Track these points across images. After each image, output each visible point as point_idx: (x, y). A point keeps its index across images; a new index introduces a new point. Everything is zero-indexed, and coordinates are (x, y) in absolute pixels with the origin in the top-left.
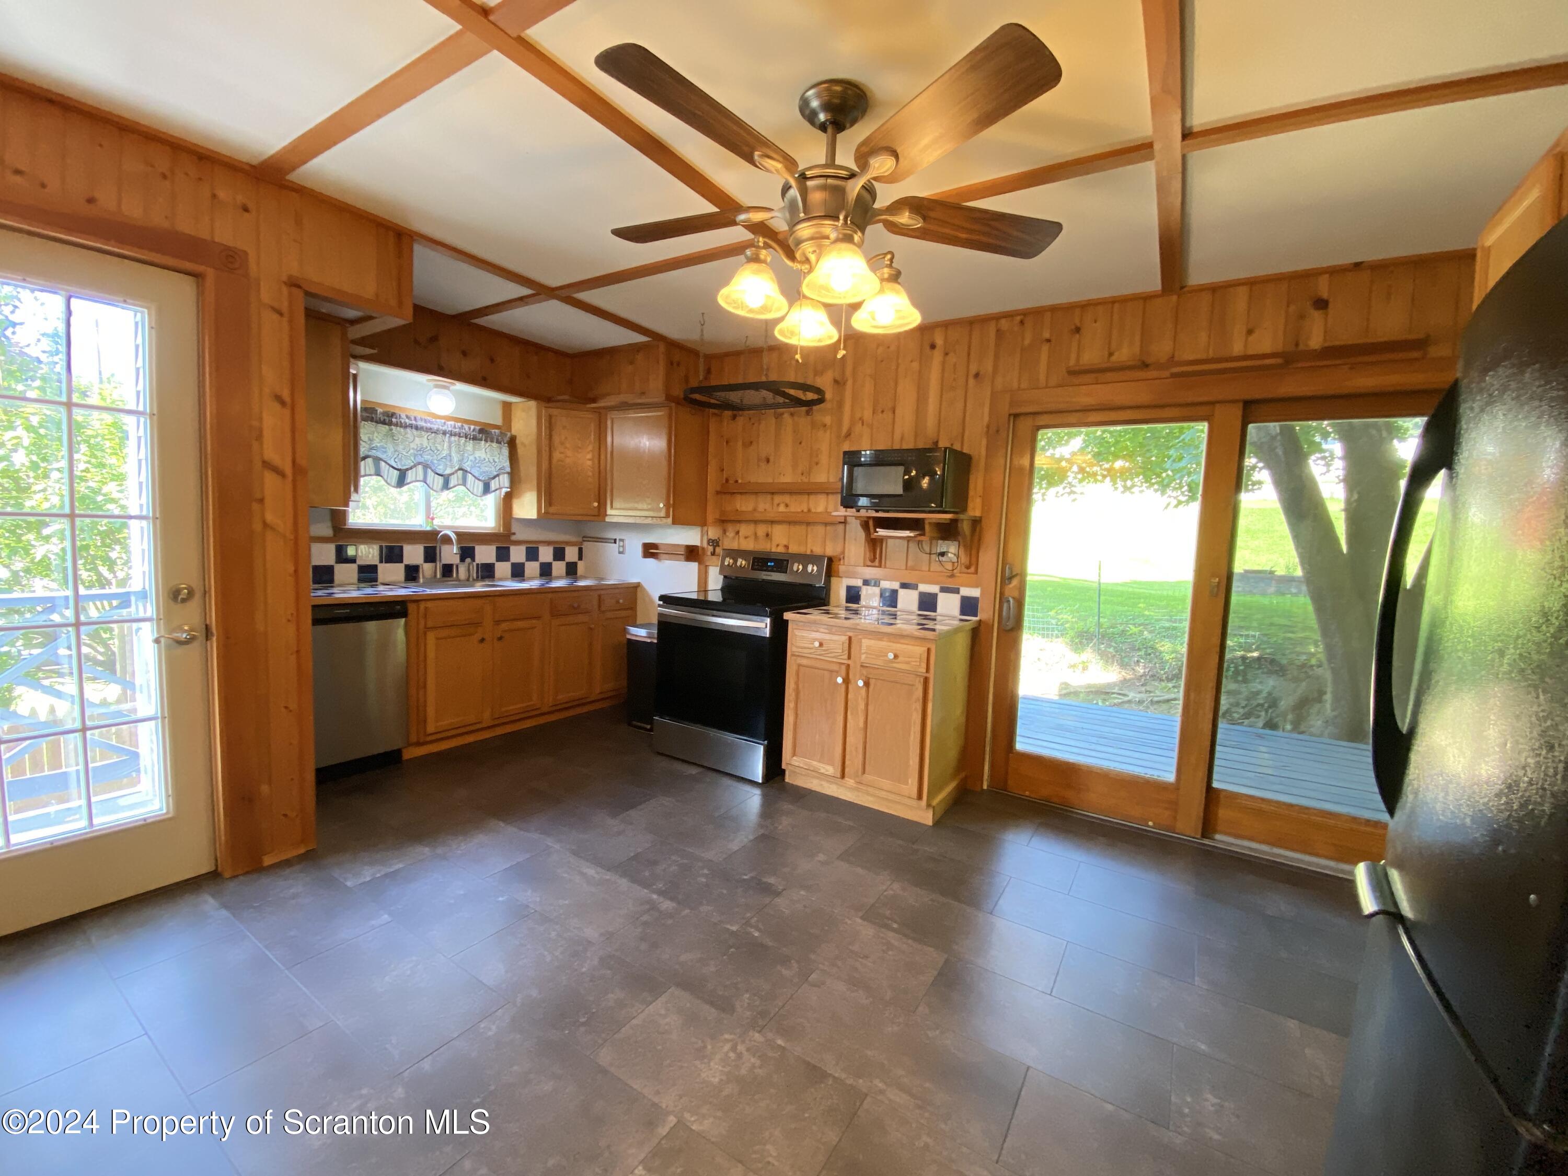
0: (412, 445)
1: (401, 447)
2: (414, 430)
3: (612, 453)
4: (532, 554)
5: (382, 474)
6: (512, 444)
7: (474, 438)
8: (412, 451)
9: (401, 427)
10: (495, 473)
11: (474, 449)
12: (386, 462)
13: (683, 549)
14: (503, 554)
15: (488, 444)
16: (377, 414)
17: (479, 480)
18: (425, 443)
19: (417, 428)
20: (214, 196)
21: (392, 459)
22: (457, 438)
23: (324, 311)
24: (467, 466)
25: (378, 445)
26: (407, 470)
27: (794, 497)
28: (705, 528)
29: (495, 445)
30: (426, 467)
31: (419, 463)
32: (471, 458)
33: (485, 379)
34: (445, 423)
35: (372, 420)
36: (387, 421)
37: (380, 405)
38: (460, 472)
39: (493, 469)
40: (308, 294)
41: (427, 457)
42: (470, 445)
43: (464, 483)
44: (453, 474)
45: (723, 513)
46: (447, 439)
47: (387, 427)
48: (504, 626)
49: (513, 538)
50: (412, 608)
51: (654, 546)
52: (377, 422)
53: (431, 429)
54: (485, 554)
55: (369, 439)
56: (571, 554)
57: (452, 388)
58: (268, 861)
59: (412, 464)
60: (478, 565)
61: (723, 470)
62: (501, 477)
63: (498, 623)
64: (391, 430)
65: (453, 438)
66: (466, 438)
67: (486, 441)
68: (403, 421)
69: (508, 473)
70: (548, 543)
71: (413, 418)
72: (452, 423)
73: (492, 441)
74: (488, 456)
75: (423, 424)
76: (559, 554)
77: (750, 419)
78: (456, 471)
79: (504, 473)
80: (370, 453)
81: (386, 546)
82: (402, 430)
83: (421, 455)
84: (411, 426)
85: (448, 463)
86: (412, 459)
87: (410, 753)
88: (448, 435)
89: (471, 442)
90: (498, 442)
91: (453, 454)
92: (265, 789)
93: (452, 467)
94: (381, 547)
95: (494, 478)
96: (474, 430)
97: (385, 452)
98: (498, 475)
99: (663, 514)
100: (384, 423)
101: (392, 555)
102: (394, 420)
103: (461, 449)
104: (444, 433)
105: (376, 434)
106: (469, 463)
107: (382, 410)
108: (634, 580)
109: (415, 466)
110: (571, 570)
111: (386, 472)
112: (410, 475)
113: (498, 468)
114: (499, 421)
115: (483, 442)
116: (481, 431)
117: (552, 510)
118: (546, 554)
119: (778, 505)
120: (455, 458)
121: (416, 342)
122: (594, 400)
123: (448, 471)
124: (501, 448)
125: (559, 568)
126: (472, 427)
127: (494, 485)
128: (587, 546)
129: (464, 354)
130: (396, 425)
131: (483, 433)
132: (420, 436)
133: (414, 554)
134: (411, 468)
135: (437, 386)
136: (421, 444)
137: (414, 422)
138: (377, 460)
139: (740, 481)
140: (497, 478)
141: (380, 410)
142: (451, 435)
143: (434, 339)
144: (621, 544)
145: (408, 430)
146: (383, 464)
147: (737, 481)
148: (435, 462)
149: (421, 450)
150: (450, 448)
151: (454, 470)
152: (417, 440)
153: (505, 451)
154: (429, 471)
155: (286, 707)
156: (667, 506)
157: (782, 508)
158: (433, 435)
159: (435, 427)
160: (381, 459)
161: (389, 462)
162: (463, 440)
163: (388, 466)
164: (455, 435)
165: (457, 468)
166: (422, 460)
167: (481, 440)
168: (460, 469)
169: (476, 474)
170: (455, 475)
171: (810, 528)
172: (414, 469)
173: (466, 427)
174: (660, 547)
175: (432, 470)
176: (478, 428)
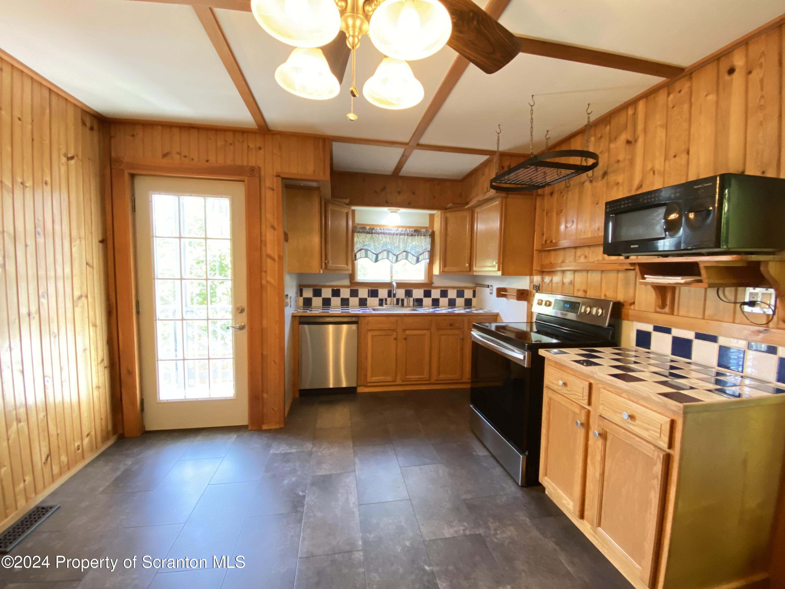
0: (381, 242)
1: (376, 243)
2: (383, 235)
3: (477, 233)
4: (444, 294)
5: (369, 257)
6: (432, 235)
7: (412, 235)
8: (381, 245)
9: (377, 234)
10: (422, 252)
11: (412, 241)
12: (370, 251)
13: (515, 291)
14: (427, 294)
15: (419, 237)
16: (366, 229)
17: (414, 256)
18: (388, 240)
19: (384, 234)
20: (248, 147)
21: (373, 250)
22: (403, 236)
23: (302, 185)
24: (408, 249)
25: (367, 243)
26: (379, 254)
27: (592, 249)
28: (532, 277)
29: (422, 237)
30: (388, 252)
31: (385, 250)
32: (411, 245)
33: (409, 204)
34: (397, 230)
35: (364, 233)
36: (370, 232)
37: (368, 225)
38: (404, 253)
39: (421, 249)
40: (283, 178)
41: (389, 247)
42: (410, 238)
43: (407, 258)
44: (400, 254)
45: (542, 266)
46: (398, 238)
47: (371, 235)
48: (408, 332)
49: (433, 285)
50: (362, 320)
51: (505, 290)
52: (366, 233)
53: (390, 233)
54: (418, 293)
55: (363, 241)
56: (468, 294)
57: (399, 212)
58: (265, 427)
59: (381, 251)
60: (414, 299)
61: (543, 234)
62: (425, 254)
63: (404, 330)
64: (373, 236)
65: (401, 237)
66: (408, 235)
67: (418, 236)
68: (378, 231)
69: (428, 251)
70: (454, 288)
71: (382, 229)
72: (401, 229)
73: (421, 236)
74: (419, 244)
75: (387, 231)
76: (460, 294)
77: (561, 193)
78: (402, 253)
79: (426, 251)
80: (364, 248)
81: (371, 290)
82: (377, 235)
83: (386, 246)
84: (381, 233)
85: (398, 249)
86: (381, 248)
87: (361, 390)
88: (398, 235)
89: (410, 237)
90: (424, 235)
91: (401, 244)
92: (265, 395)
93: (399, 251)
94: (369, 290)
95: (421, 254)
96: (412, 231)
97: (370, 246)
98: (423, 253)
99: (496, 269)
100: (369, 233)
101: (374, 293)
102: (374, 231)
103: (405, 241)
104: (397, 234)
105: (366, 239)
106: (409, 248)
107: (369, 227)
108: (495, 311)
109: (382, 252)
110: (468, 303)
111: (371, 255)
112: (380, 257)
113: (423, 249)
114: (427, 225)
115: (416, 237)
116: (415, 231)
117: (446, 269)
118: (452, 294)
119: (580, 257)
120: (402, 246)
121: (376, 192)
122: (467, 203)
123: (398, 253)
124: (426, 239)
125: (460, 302)
126: (411, 230)
127: (421, 257)
128: (478, 289)
129: (399, 193)
130: (375, 233)
131: (417, 232)
132: (386, 238)
133: (383, 293)
134: (380, 253)
135: (392, 212)
136: (386, 241)
137: (383, 231)
138: (367, 250)
139: (554, 241)
140: (423, 255)
141: (368, 228)
142: (400, 235)
143: (384, 189)
144: (491, 288)
145: (380, 235)
146: (369, 252)
147: (551, 242)
148: (393, 249)
149: (386, 244)
150: (399, 241)
151: (400, 252)
152: (384, 239)
153: (428, 240)
154: (390, 254)
155: (274, 361)
156: (499, 263)
157: (582, 260)
158: (392, 236)
159: (392, 232)
160: (368, 250)
161: (372, 251)
162: (406, 237)
163: (371, 253)
164: (402, 235)
165: (402, 251)
166: (385, 248)
167: (415, 235)
168: (404, 251)
169: (413, 253)
170: (401, 255)
171: (604, 275)
172: (382, 253)
173: (408, 230)
174: (508, 290)
175: (392, 253)
176: (413, 230)
